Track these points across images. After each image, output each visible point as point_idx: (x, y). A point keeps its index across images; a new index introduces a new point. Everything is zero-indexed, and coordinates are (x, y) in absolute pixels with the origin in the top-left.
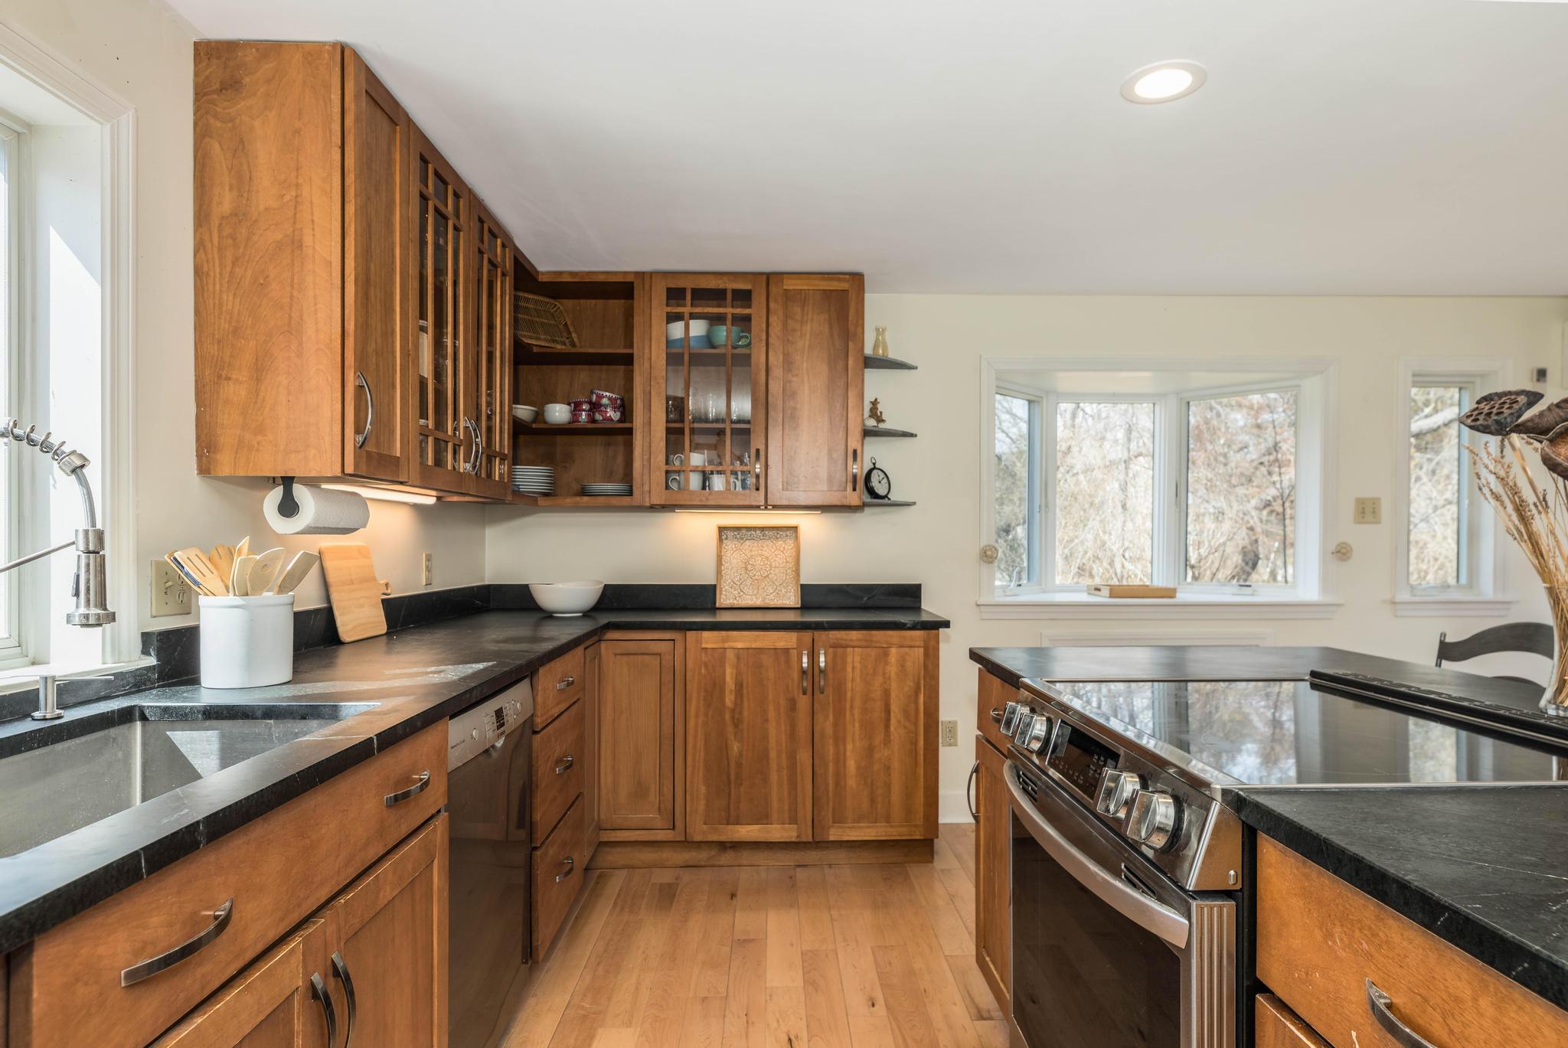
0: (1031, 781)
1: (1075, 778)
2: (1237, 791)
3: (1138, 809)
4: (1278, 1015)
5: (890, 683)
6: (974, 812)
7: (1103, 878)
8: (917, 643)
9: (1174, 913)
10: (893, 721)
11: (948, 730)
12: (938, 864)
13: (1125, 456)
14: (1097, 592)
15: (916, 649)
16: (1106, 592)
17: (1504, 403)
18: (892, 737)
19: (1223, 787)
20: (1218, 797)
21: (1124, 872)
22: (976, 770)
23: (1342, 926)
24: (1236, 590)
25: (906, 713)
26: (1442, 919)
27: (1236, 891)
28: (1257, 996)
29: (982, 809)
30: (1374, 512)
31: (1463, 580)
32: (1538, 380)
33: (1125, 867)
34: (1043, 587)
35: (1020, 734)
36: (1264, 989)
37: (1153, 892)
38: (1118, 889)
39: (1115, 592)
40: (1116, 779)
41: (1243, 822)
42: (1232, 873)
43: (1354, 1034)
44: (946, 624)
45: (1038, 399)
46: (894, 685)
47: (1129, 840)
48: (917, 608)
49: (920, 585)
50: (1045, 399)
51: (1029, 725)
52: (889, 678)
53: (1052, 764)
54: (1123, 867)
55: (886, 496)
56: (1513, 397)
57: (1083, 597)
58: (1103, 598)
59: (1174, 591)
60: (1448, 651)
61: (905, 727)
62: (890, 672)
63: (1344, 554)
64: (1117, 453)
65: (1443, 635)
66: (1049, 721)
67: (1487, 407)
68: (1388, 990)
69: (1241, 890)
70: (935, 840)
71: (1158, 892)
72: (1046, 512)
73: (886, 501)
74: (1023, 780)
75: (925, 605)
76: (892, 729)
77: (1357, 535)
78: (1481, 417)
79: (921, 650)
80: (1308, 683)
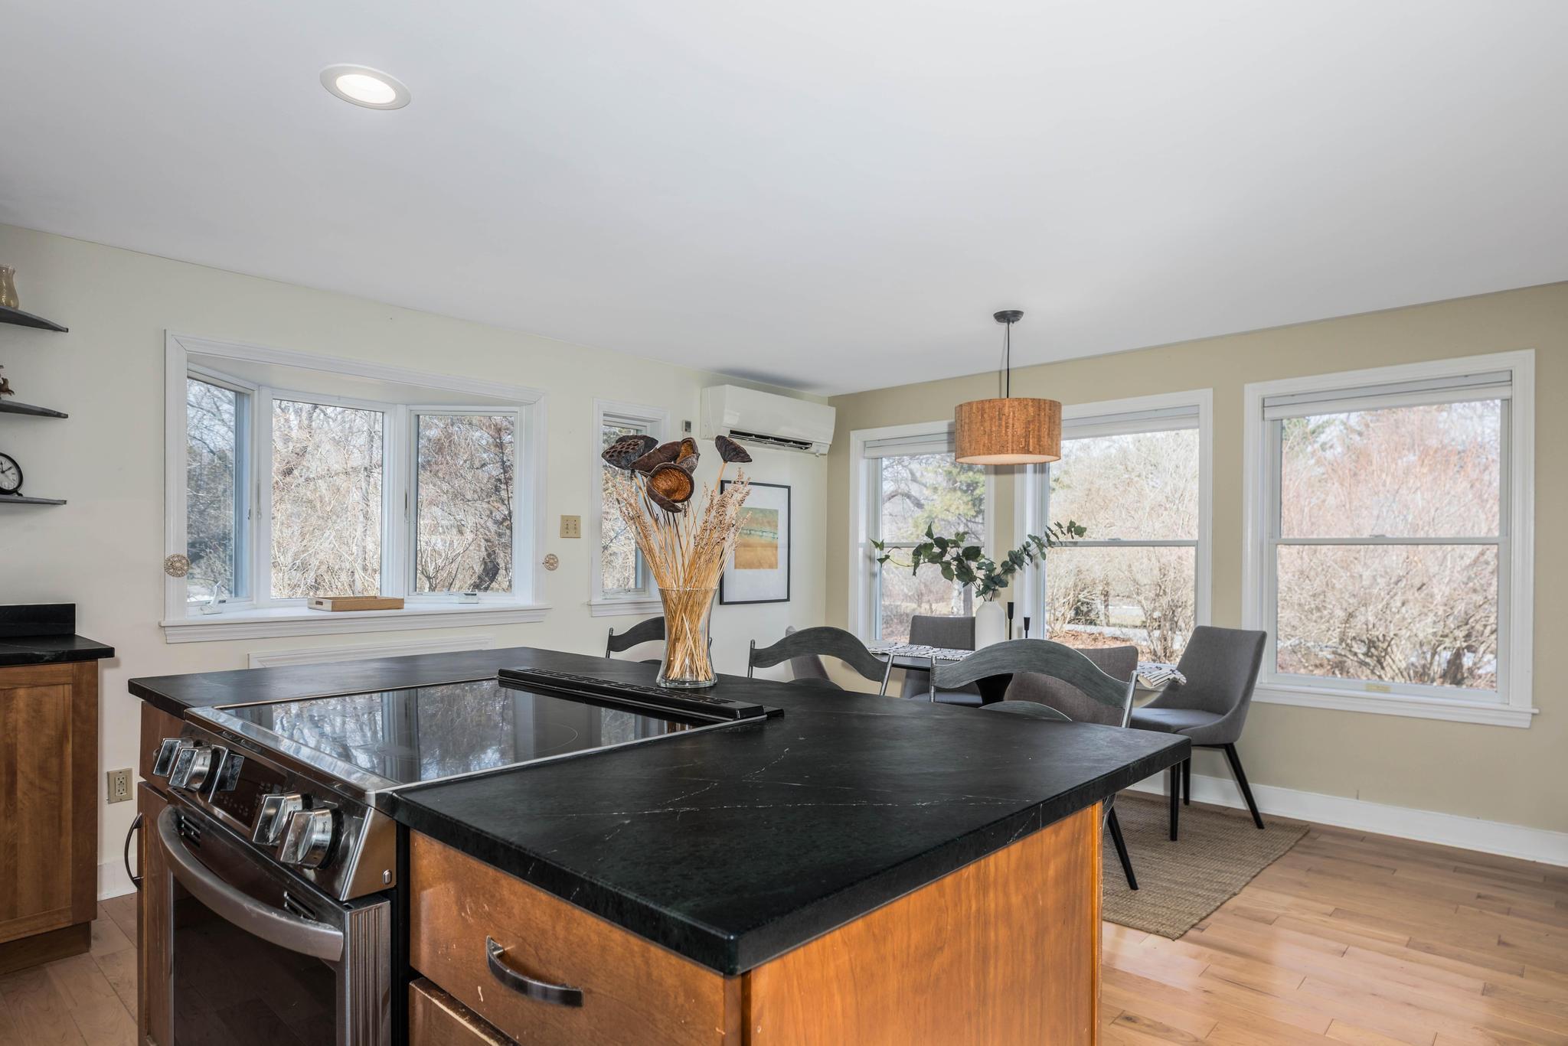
0: (193, 824)
1: (240, 811)
2: (391, 793)
3: (293, 831)
4: (426, 995)
5: (16, 736)
6: (135, 874)
7: (258, 914)
8: (63, 680)
9: (330, 929)
10: (21, 784)
11: (118, 782)
12: (96, 950)
13: (366, 463)
14: (319, 606)
15: (61, 687)
16: (328, 605)
17: (630, 444)
18: (20, 805)
19: (378, 792)
20: (373, 803)
21: (287, 900)
22: (138, 825)
23: (471, 896)
24: (464, 599)
25: (43, 771)
26: (531, 869)
27: (391, 889)
28: (410, 984)
29: (145, 869)
30: (575, 528)
31: (640, 586)
32: (686, 430)
33: (288, 895)
34: (255, 602)
35: (176, 773)
36: (416, 975)
37: (313, 913)
38: (274, 920)
39: (339, 604)
40: (276, 804)
41: (397, 822)
42: (386, 873)
43: (479, 988)
44: (109, 652)
45: (249, 392)
46: (22, 738)
47: (291, 866)
48: (71, 635)
49: (74, 605)
50: (256, 392)
51: (189, 761)
52: (15, 729)
53: (217, 802)
54: (285, 895)
55: (15, 491)
56: (636, 440)
57: (304, 612)
58: (325, 612)
59: (402, 601)
60: (616, 643)
61: (42, 789)
62: (16, 721)
63: (552, 564)
64: (357, 460)
65: (611, 630)
66: (216, 755)
67: (620, 446)
68: (501, 940)
69: (396, 887)
70: (93, 922)
71: (317, 912)
72: (258, 519)
73: (15, 497)
74: (186, 826)
75: (81, 630)
76: (19, 794)
77: (563, 548)
78: (615, 454)
79: (68, 689)
80: (497, 681)
